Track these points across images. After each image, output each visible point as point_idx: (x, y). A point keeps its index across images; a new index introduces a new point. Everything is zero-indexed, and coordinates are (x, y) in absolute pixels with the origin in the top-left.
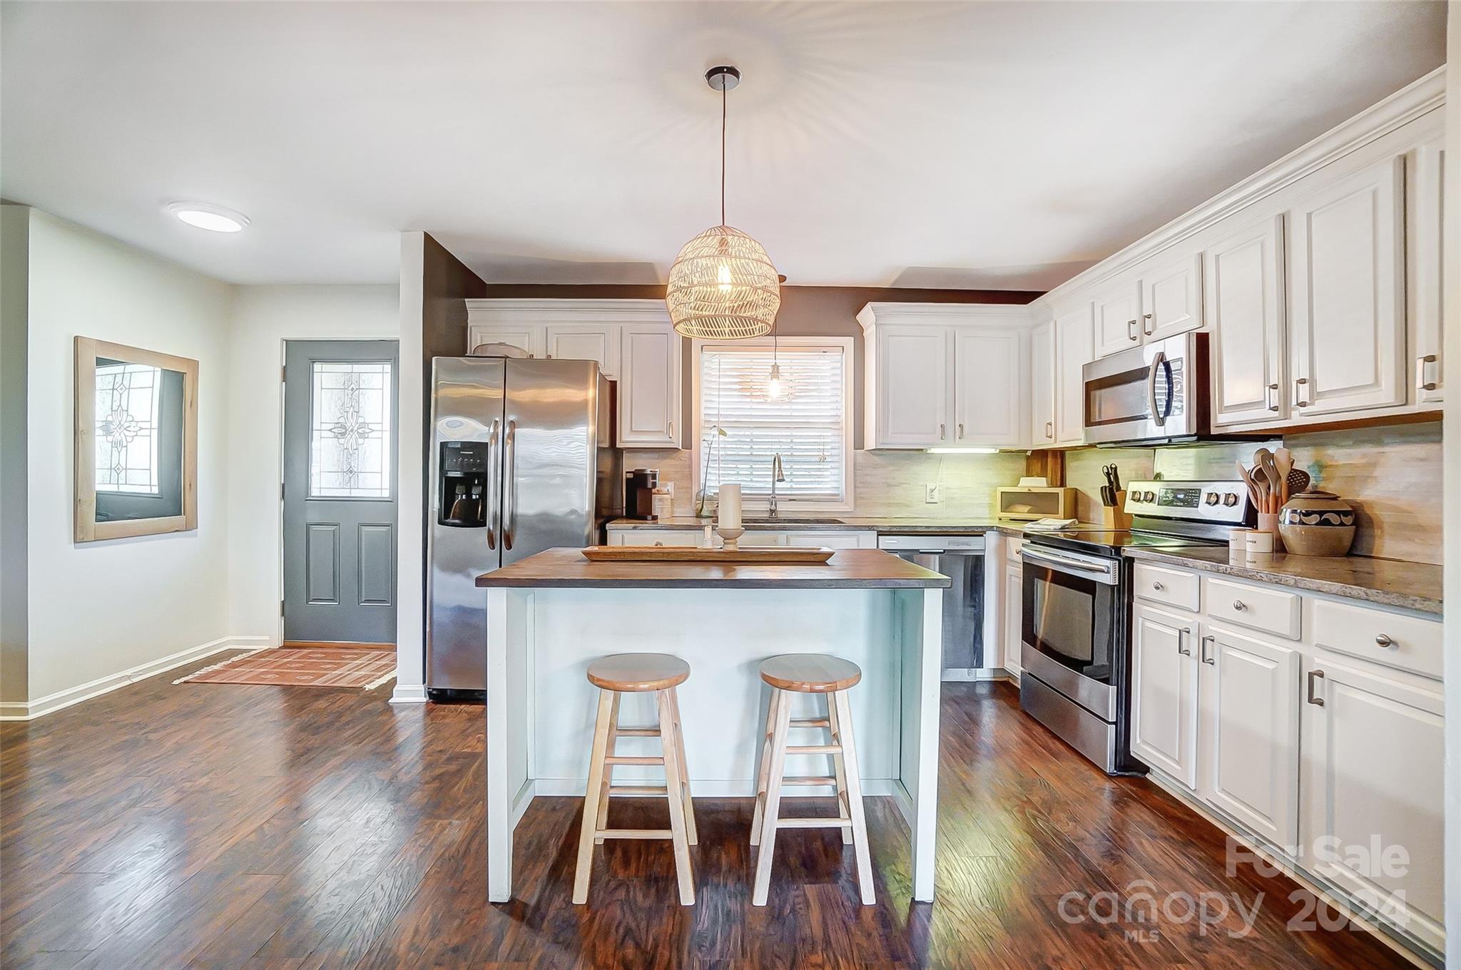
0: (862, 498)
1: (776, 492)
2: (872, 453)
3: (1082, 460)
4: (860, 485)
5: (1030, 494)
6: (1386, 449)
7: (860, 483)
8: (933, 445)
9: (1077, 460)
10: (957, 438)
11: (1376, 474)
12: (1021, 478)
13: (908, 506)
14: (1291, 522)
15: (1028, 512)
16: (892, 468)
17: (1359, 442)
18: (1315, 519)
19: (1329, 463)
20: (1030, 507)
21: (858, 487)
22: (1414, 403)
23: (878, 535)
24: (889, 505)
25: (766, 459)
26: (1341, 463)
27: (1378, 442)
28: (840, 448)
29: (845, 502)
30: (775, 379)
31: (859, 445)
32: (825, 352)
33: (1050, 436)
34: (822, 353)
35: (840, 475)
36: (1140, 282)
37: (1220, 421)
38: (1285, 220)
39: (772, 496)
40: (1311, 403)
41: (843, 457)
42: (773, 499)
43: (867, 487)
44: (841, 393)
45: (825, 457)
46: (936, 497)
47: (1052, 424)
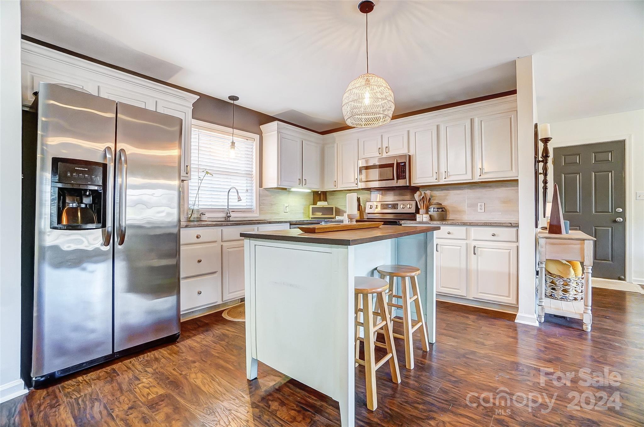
0: (262, 210)
1: (229, 208)
2: (266, 190)
3: (336, 195)
4: (261, 204)
5: (323, 208)
6: (450, 192)
7: (261, 203)
8: (293, 187)
9: (333, 196)
10: (303, 184)
11: (447, 198)
12: (318, 202)
13: (278, 214)
14: (434, 211)
15: (322, 215)
16: (273, 197)
17: (442, 190)
18: (440, 210)
19: (434, 195)
20: (321, 213)
21: (261, 205)
22: (475, 179)
23: (290, 225)
24: (272, 213)
25: (225, 190)
26: (437, 195)
27: (447, 190)
28: (252, 186)
29: (255, 212)
30: (233, 149)
31: (261, 186)
32: (247, 140)
33: (335, 186)
34: (246, 140)
35: (252, 199)
36: (382, 135)
37: (416, 182)
38: (438, 127)
39: (227, 209)
40: (447, 178)
41: (254, 191)
42: (227, 211)
43: (264, 205)
44: (252, 160)
45: (247, 190)
46: (287, 210)
47: (336, 181)
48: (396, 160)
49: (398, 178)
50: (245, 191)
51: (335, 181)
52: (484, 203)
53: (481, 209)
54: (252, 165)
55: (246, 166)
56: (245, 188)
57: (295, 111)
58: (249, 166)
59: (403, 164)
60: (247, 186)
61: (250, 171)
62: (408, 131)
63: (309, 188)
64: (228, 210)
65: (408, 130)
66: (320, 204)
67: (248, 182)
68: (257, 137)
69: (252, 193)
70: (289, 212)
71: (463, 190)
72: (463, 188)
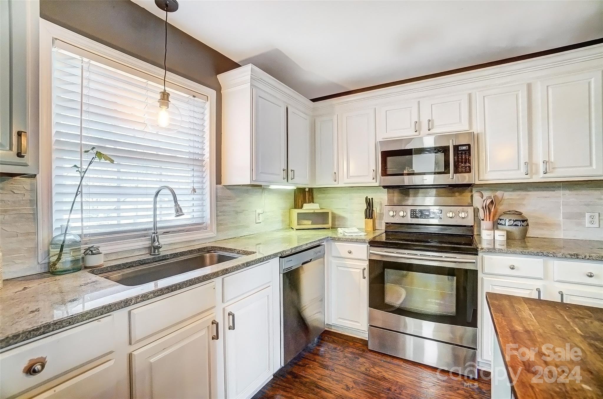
1: (157, 226)
2: (227, 189)
4: (219, 214)
7: (220, 212)
8: (273, 183)
10: (290, 178)
12: (303, 205)
13: (247, 227)
15: (311, 224)
20: (311, 221)
21: (219, 216)
23: (280, 257)
24: (237, 228)
28: (202, 183)
29: (209, 229)
30: (164, 108)
31: (219, 181)
32: (194, 96)
33: (335, 181)
34: (192, 97)
35: (202, 205)
36: (419, 102)
37: (486, 178)
38: (529, 86)
39: (153, 231)
40: (549, 173)
41: (207, 190)
42: (153, 235)
43: (224, 215)
44: (203, 135)
45: (194, 190)
46: (261, 219)
47: (337, 174)
48: (451, 141)
49: (456, 171)
50: (190, 192)
51: (335, 173)
52: (599, 213)
53: (592, 223)
54: (203, 143)
55: (191, 144)
56: (190, 186)
57: (281, 52)
58: (196, 145)
59: (464, 148)
60: (193, 182)
61: (198, 154)
62: (470, 95)
63: (294, 184)
64: (154, 233)
65: (470, 93)
66: (308, 208)
67: (196, 174)
68: (212, 93)
69: (202, 194)
70: (263, 221)
71: (554, 191)
72: (554, 187)
